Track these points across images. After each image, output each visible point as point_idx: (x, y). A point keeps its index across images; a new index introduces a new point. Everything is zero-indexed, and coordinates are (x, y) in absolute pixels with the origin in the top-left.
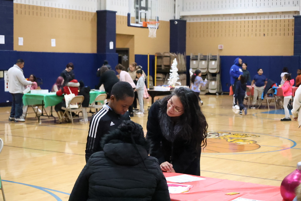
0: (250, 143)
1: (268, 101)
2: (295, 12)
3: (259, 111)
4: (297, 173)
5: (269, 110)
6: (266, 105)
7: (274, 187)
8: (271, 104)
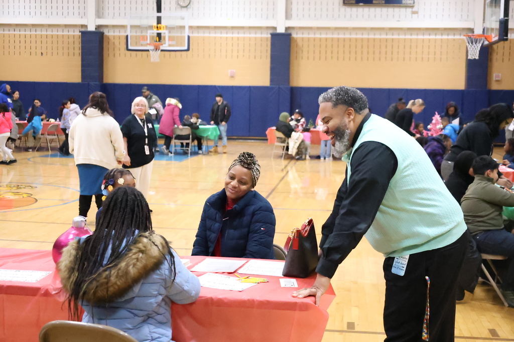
0: (23, 197)
1: (49, 141)
2: (82, 26)
3: (37, 154)
4: (74, 232)
5: (50, 153)
6: (46, 146)
7: (45, 251)
8: (53, 144)
